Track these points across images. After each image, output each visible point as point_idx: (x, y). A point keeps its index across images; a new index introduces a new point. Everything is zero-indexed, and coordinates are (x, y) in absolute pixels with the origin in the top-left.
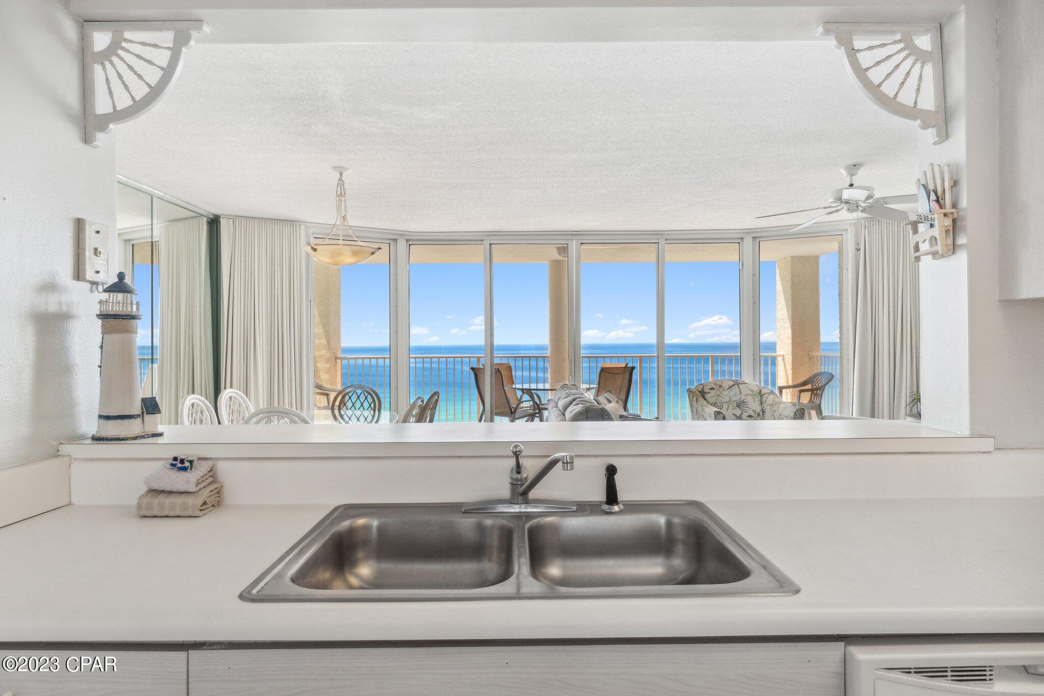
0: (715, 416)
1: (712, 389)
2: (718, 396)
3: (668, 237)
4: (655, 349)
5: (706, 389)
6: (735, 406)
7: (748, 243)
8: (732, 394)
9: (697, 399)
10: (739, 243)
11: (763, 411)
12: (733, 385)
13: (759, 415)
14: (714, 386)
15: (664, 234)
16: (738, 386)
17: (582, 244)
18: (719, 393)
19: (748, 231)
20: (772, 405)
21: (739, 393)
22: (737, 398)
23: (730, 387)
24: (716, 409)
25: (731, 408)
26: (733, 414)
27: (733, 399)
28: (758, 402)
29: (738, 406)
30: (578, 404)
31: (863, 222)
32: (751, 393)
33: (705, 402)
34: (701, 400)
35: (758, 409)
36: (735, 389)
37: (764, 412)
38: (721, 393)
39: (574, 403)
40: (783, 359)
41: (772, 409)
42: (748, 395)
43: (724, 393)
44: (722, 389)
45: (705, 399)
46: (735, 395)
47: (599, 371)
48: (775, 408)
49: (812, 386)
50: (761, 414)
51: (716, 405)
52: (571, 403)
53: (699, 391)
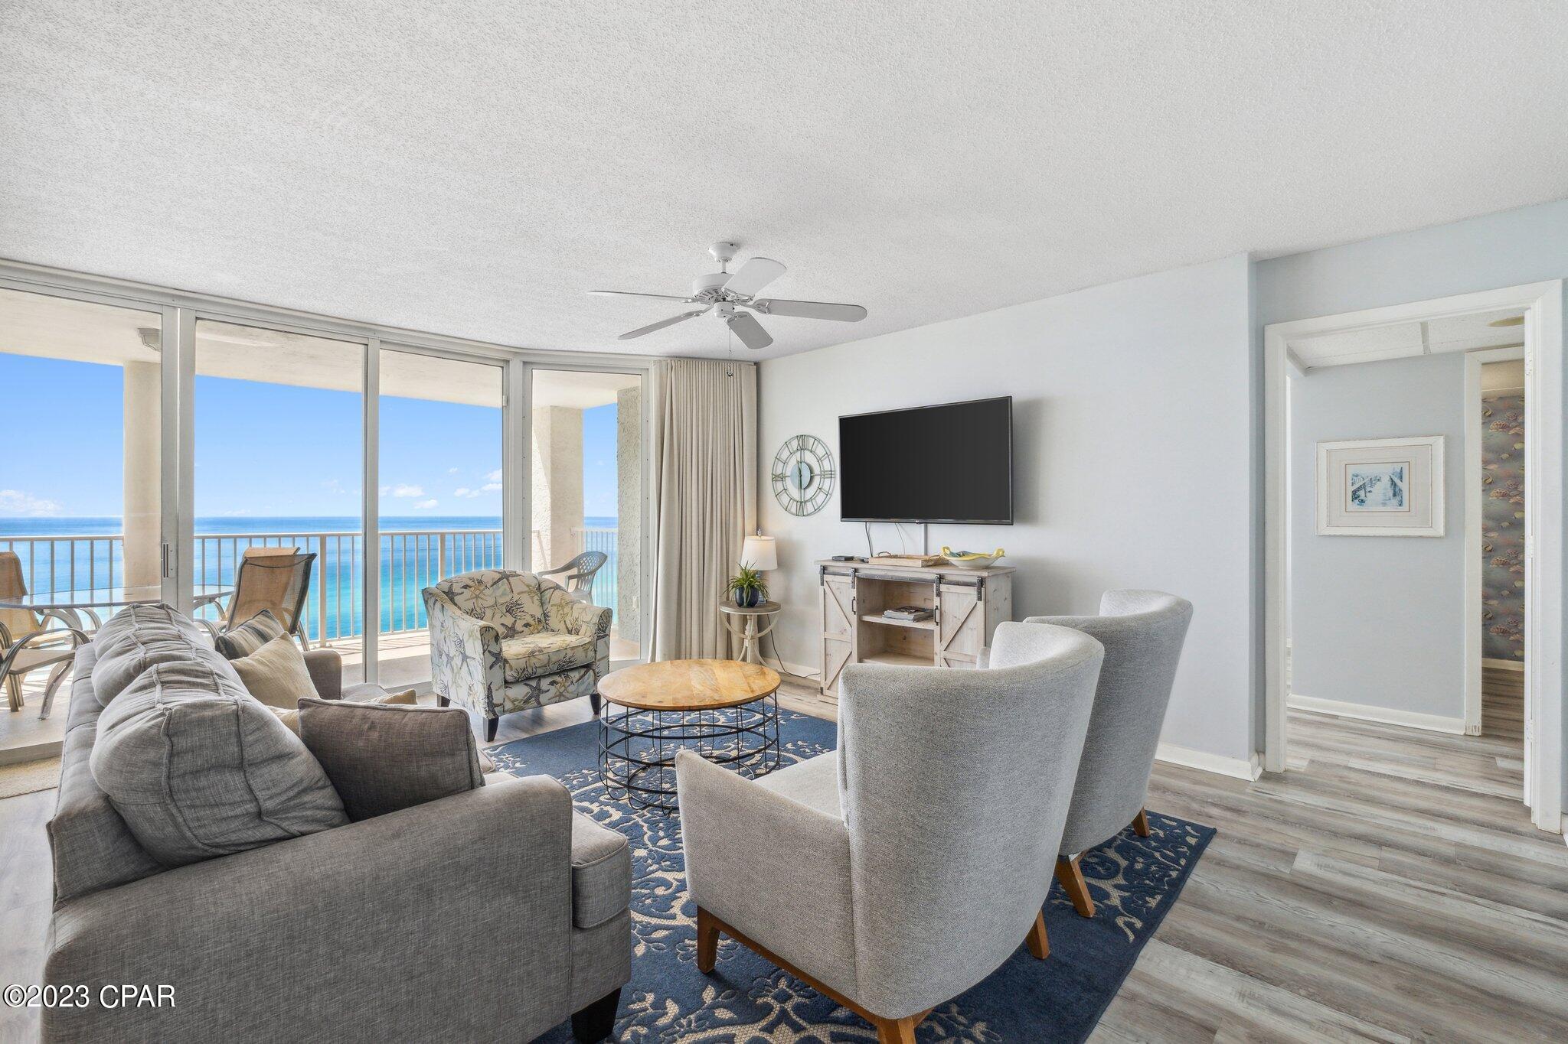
0: (481, 635)
1: (466, 587)
2: (477, 597)
3: (385, 337)
4: (361, 524)
5: (456, 589)
6: (505, 611)
7: (516, 366)
8: (499, 592)
9: (443, 607)
10: (502, 367)
11: (546, 615)
12: (500, 579)
13: (540, 621)
14: (470, 583)
15: (380, 331)
16: (508, 580)
17: (197, 318)
18: (477, 592)
19: (517, 350)
20: (560, 606)
21: (508, 590)
22: (508, 598)
23: (495, 583)
24: (482, 623)
25: (498, 616)
26: (502, 624)
27: (501, 600)
28: (537, 602)
29: (509, 611)
30: (152, 685)
31: (669, 361)
32: (527, 589)
33: (458, 612)
34: (449, 606)
35: (538, 614)
36: (504, 585)
37: (548, 617)
38: (481, 592)
39: (139, 681)
40: (539, 536)
41: (561, 612)
42: (522, 592)
43: (487, 591)
44: (484, 587)
45: (456, 605)
46: (504, 594)
47: (239, 561)
48: (566, 610)
49: (579, 570)
50: (543, 619)
51: (474, 612)
52: (129, 677)
53: (444, 592)
